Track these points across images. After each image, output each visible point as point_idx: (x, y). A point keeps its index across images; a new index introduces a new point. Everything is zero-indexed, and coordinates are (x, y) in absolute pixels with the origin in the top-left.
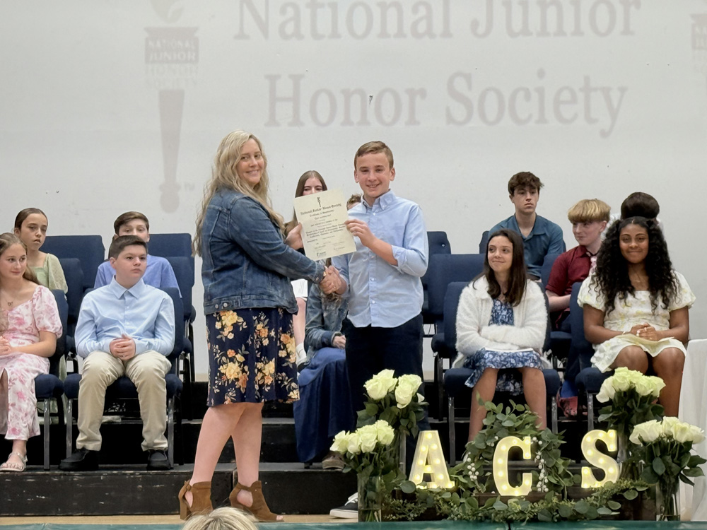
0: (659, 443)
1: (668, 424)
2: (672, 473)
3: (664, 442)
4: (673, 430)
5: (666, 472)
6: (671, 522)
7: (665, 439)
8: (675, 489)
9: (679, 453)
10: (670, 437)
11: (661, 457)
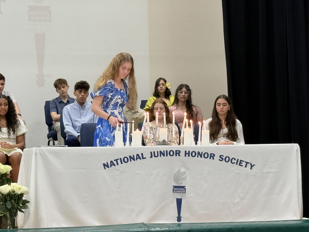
0: (9, 194)
1: (13, 186)
2: (15, 208)
3: (11, 194)
4: (15, 189)
5: (12, 207)
6: (14, 229)
7: (12, 193)
8: (16, 215)
9: (18, 199)
10: (14, 192)
11: (9, 200)
